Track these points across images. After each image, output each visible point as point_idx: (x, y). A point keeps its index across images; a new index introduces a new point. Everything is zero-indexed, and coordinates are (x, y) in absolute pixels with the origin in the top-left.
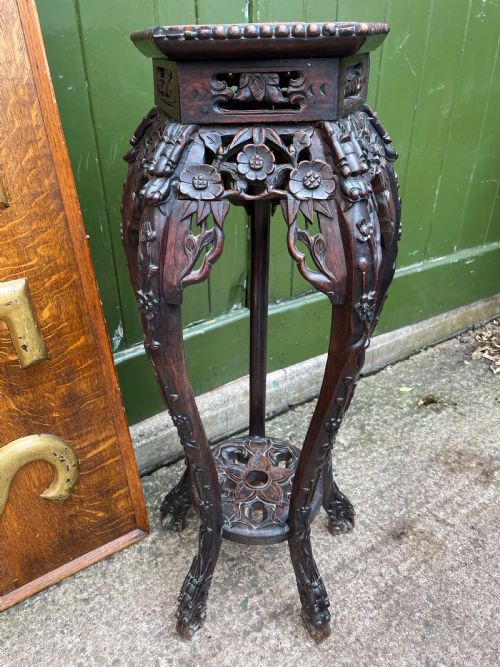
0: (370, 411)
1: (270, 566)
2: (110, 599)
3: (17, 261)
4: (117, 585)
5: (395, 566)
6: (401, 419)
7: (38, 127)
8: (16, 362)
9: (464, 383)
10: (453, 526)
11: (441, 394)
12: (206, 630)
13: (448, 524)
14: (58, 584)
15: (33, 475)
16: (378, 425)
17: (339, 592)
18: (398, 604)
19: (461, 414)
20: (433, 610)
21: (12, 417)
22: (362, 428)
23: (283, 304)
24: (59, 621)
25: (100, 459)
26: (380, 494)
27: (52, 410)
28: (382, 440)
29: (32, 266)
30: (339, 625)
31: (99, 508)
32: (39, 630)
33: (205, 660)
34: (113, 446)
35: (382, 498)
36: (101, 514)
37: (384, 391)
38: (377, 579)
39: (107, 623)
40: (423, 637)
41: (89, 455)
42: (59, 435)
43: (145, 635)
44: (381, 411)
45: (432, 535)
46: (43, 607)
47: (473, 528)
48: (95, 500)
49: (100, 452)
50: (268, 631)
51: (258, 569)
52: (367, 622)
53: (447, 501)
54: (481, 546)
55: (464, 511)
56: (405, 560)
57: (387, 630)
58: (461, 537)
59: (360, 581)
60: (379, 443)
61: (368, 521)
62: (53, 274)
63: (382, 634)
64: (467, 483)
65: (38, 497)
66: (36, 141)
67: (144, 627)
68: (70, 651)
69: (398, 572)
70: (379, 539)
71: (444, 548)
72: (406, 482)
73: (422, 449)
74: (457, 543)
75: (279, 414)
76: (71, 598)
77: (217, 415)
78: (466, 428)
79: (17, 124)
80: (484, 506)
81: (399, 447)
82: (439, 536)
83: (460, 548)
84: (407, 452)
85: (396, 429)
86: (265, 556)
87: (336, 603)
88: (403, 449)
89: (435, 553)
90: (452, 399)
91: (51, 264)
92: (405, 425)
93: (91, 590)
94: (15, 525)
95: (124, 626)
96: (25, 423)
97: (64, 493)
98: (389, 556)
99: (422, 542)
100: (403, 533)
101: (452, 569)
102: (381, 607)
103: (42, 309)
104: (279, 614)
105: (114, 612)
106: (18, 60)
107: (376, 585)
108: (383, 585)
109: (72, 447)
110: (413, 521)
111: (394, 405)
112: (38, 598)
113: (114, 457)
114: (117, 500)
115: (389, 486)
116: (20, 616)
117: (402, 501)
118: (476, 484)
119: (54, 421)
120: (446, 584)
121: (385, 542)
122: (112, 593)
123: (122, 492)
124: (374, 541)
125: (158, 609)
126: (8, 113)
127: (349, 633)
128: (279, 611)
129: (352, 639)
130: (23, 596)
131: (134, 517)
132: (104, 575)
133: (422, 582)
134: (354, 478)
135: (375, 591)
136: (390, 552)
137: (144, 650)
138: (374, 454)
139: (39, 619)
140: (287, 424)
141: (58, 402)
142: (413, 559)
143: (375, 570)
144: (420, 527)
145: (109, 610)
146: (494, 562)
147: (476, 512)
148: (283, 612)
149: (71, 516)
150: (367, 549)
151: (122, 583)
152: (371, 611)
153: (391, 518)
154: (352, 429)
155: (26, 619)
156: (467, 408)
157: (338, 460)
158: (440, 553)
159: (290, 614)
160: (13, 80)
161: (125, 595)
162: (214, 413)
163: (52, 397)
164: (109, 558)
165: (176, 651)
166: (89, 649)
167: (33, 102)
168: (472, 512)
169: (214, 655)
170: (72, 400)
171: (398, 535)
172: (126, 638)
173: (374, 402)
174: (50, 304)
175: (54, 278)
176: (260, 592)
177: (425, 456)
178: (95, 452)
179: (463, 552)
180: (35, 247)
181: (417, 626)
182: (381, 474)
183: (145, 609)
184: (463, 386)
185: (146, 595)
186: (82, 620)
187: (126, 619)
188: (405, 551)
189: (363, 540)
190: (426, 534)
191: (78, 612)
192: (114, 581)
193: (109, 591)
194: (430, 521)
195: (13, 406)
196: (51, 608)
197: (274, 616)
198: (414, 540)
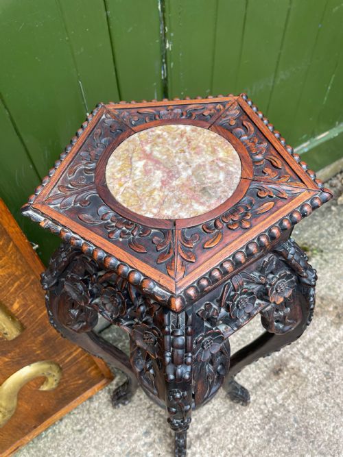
2: (95, 429)
4: (98, 419)
5: (274, 396)
9: (330, 229)
10: (313, 362)
11: (313, 241)
12: (156, 449)
13: (310, 361)
14: (61, 420)
17: (238, 418)
18: (275, 425)
19: (325, 260)
20: (297, 429)
21: (8, 365)
24: (66, 447)
30: (238, 442)
31: (79, 380)
32: (54, 453)
38: (263, 407)
39: (95, 447)
40: (290, 449)
41: (67, 361)
42: (43, 360)
45: (299, 370)
46: (54, 437)
47: (326, 363)
49: (74, 357)
50: (194, 449)
52: (256, 440)
54: (330, 378)
55: (322, 349)
56: (280, 392)
57: (268, 444)
58: (318, 371)
62: (15, 282)
63: (265, 447)
64: (325, 325)
65: (37, 391)
67: (118, 449)
69: (276, 401)
70: (265, 375)
71: (307, 380)
74: (315, 376)
76: (70, 429)
78: (328, 275)
80: (336, 344)
82: (304, 371)
83: (317, 380)
87: (237, 427)
89: (301, 385)
90: (320, 247)
91: (12, 277)
93: (82, 423)
94: (27, 406)
95: (106, 449)
96: (18, 363)
97: (54, 386)
98: (271, 389)
99: (293, 377)
100: (280, 370)
101: (311, 397)
102: (265, 428)
103: (12, 304)
104: (201, 436)
105: (98, 439)
107: (262, 412)
108: (266, 411)
110: (287, 360)
112: (50, 430)
113: (84, 355)
114: (90, 372)
116: (41, 444)
118: (331, 325)
120: (306, 409)
121: (268, 378)
122: (95, 425)
123: (93, 367)
124: (261, 377)
125: (126, 436)
127: (245, 448)
128: (201, 433)
129: (246, 452)
130: (41, 431)
131: (103, 375)
132: (88, 411)
133: (291, 408)
135: (261, 416)
136: (271, 386)
139: (53, 445)
141: (38, 346)
142: (286, 390)
143: (261, 400)
144: (292, 364)
145: (95, 438)
146: (338, 390)
147: (329, 350)
148: (204, 434)
150: (256, 383)
151: (100, 417)
152: (258, 431)
153: (273, 358)
155: (45, 446)
156: (330, 255)
158: (304, 385)
159: (208, 435)
161: (104, 426)
163: (33, 345)
164: (90, 398)
168: (327, 350)
170: (48, 341)
171: (277, 372)
174: (18, 300)
175: (16, 285)
178: (70, 358)
179: (319, 384)
181: (286, 441)
184: (329, 234)
185: (117, 426)
186: (79, 445)
187: (106, 444)
188: (281, 384)
189: (254, 377)
190: (295, 369)
191: (76, 440)
192: (95, 416)
193: (93, 423)
194: (299, 359)
195: (7, 360)
196: (59, 437)
197: (198, 437)
198: (287, 375)
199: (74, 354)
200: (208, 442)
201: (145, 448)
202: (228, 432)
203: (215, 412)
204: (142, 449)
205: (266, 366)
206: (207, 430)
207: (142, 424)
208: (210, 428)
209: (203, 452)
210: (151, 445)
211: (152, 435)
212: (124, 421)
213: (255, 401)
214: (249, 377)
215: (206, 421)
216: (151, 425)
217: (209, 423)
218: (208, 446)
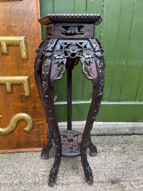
0: (130, 145)
1: (70, 172)
2: (30, 161)
3: (28, 72)
4: (33, 158)
6: (140, 151)
7: (37, 43)
8: (24, 95)
10: (135, 188)
12: (44, 178)
13: (133, 187)
14: (23, 152)
15: (23, 123)
16: (130, 149)
21: (21, 108)
22: (124, 148)
23: (106, 102)
24: (18, 160)
25: (38, 125)
26: (116, 169)
27: (29, 109)
28: (128, 154)
29: (31, 74)
31: (37, 138)
32: (13, 160)
33: (40, 185)
34: (43, 123)
35: (116, 170)
36: (36, 139)
37: (139, 141)
39: (26, 165)
41: (36, 123)
42: (30, 115)
43: (31, 172)
44: (134, 146)
45: (125, 187)
48: (36, 135)
49: (39, 123)
50: (58, 187)
51: (67, 171)
53: (138, 180)
55: (142, 186)
59: (92, 188)
60: (126, 155)
61: (106, 174)
65: (23, 129)
66: (36, 46)
68: (15, 167)
72: (127, 169)
73: (140, 162)
75: (100, 136)
76: (23, 156)
77: (79, 128)
79: (33, 42)
81: (133, 158)
82: (127, 189)
84: (134, 161)
85: (135, 153)
86: (71, 169)
88: (134, 159)
92: (140, 153)
93: (28, 157)
94: (17, 133)
95: (29, 168)
96: (23, 110)
97: (28, 130)
99: (120, 188)
103: (31, 84)
104: (64, 184)
105: (29, 164)
106: (35, 28)
109: (33, 119)
110: (121, 181)
111: (139, 146)
112: (17, 153)
113: (42, 126)
114: (41, 138)
115: (121, 168)
116: (12, 155)
117: (122, 174)
119: (29, 111)
121: (107, 182)
123: (43, 136)
124: (104, 180)
125: (38, 168)
126: (31, 39)
128: (65, 184)
130: (15, 151)
131: (45, 144)
132: (32, 155)
134: (110, 161)
136: (107, 185)
137: (29, 175)
138: (122, 157)
140: (100, 139)
141: (31, 107)
143: (99, 188)
144: (122, 183)
148: (65, 185)
149: (29, 137)
150: (101, 181)
151: (35, 158)
153: (114, 177)
154: (120, 148)
155: (12, 157)
157: (109, 154)
159: (67, 186)
160: (34, 32)
161: (34, 161)
162: (78, 127)
163: (30, 105)
164: (36, 152)
165: (35, 179)
166: (19, 169)
167: (37, 37)
169: (42, 185)
170: (34, 108)
171: (113, 182)
172: (27, 170)
173: (133, 143)
174: (33, 84)
176: (63, 177)
177: (140, 164)
178: (38, 123)
180: (32, 70)
182: (120, 163)
183: (35, 167)
185: (38, 163)
186: (22, 162)
187: (30, 166)
188: (112, 187)
189: (101, 178)
190: (123, 186)
191: (22, 160)
192: (34, 157)
193: (31, 159)
194: (127, 183)
195: (21, 105)
196: (18, 156)
197: (63, 184)
198: (117, 186)
199: (39, 122)
200: (65, 188)
201: (41, 175)
202: (76, 190)
203: (76, 180)
204: (40, 175)
205: (109, 178)
206: (68, 184)
207: (46, 168)
208: (70, 184)
209: (61, 190)
210: (44, 176)
211: (47, 173)
212: (41, 164)
213: (95, 186)
214: (99, 177)
215: (69, 181)
216: (49, 170)
217: (70, 182)
218: (64, 189)
